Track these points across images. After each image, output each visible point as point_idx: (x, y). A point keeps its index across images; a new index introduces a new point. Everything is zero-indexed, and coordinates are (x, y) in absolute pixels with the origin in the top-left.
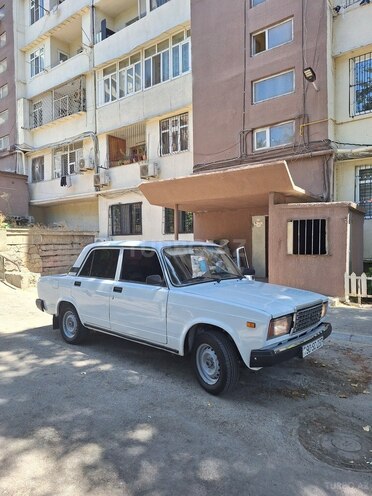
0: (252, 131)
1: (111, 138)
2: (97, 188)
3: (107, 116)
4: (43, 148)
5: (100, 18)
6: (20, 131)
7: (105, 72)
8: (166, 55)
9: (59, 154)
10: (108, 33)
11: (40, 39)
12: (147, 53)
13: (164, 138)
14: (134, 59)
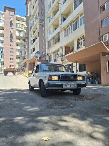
0: (102, 36)
1: (66, 47)
2: (62, 61)
3: (65, 41)
4: (51, 53)
5: (63, 16)
6: (47, 49)
7: (64, 30)
8: (78, 21)
9: (54, 54)
10: (65, 19)
11: (50, 26)
12: (74, 22)
13: (78, 44)
14: (71, 24)
